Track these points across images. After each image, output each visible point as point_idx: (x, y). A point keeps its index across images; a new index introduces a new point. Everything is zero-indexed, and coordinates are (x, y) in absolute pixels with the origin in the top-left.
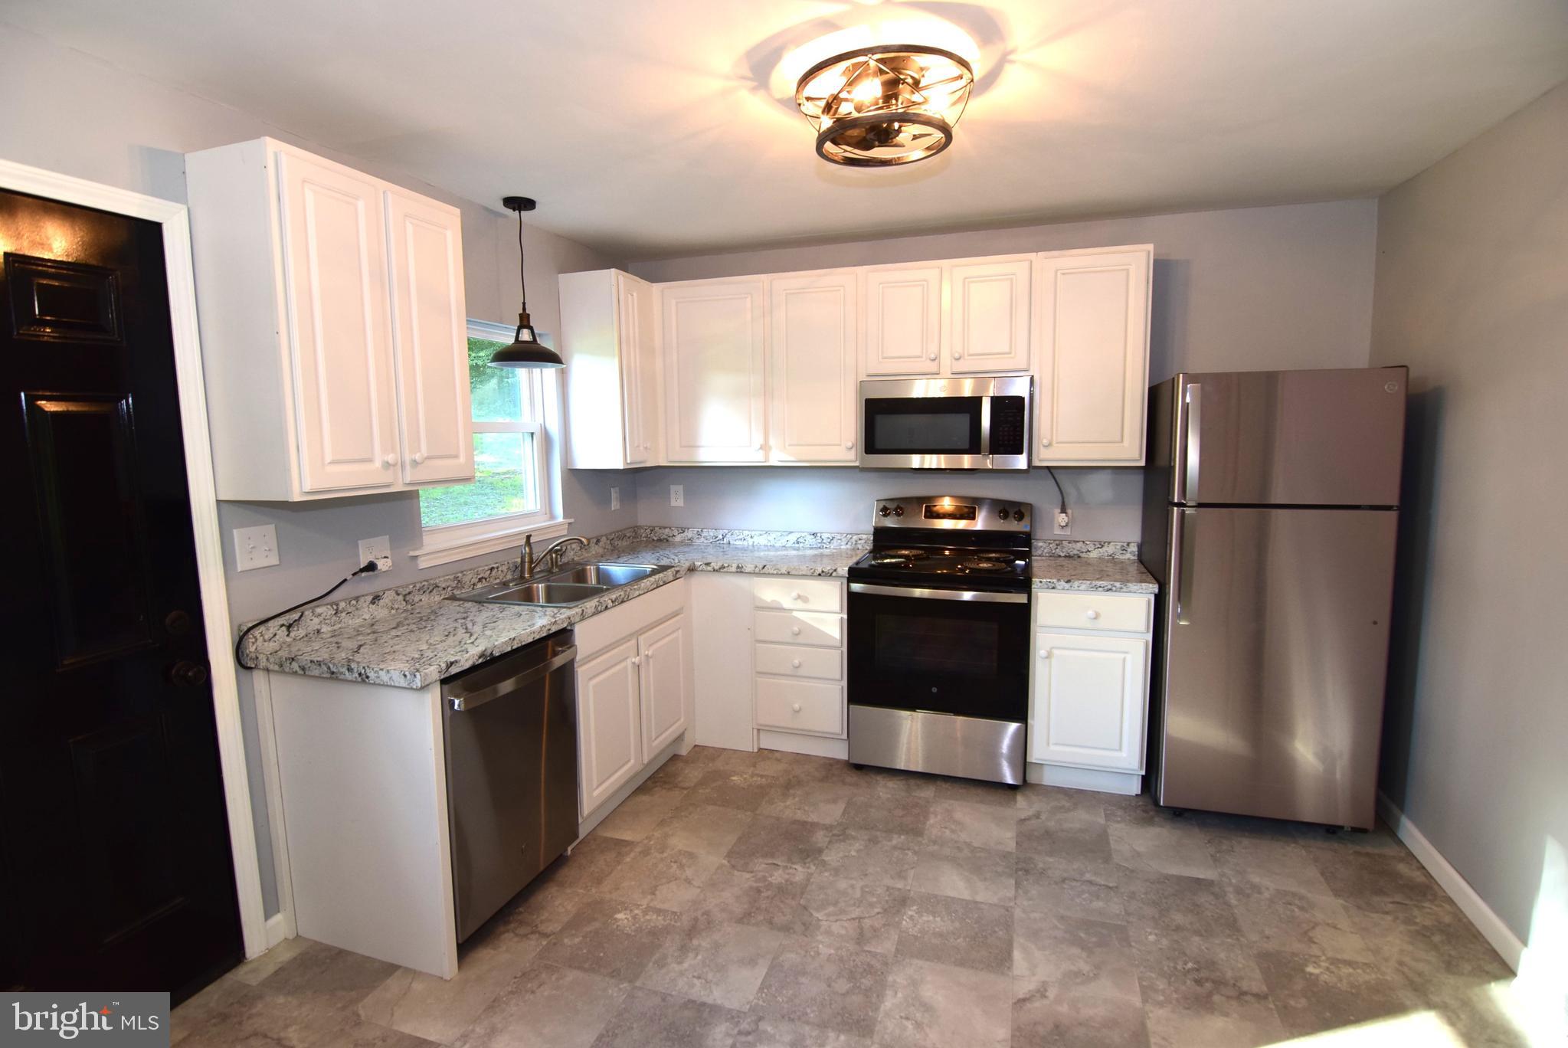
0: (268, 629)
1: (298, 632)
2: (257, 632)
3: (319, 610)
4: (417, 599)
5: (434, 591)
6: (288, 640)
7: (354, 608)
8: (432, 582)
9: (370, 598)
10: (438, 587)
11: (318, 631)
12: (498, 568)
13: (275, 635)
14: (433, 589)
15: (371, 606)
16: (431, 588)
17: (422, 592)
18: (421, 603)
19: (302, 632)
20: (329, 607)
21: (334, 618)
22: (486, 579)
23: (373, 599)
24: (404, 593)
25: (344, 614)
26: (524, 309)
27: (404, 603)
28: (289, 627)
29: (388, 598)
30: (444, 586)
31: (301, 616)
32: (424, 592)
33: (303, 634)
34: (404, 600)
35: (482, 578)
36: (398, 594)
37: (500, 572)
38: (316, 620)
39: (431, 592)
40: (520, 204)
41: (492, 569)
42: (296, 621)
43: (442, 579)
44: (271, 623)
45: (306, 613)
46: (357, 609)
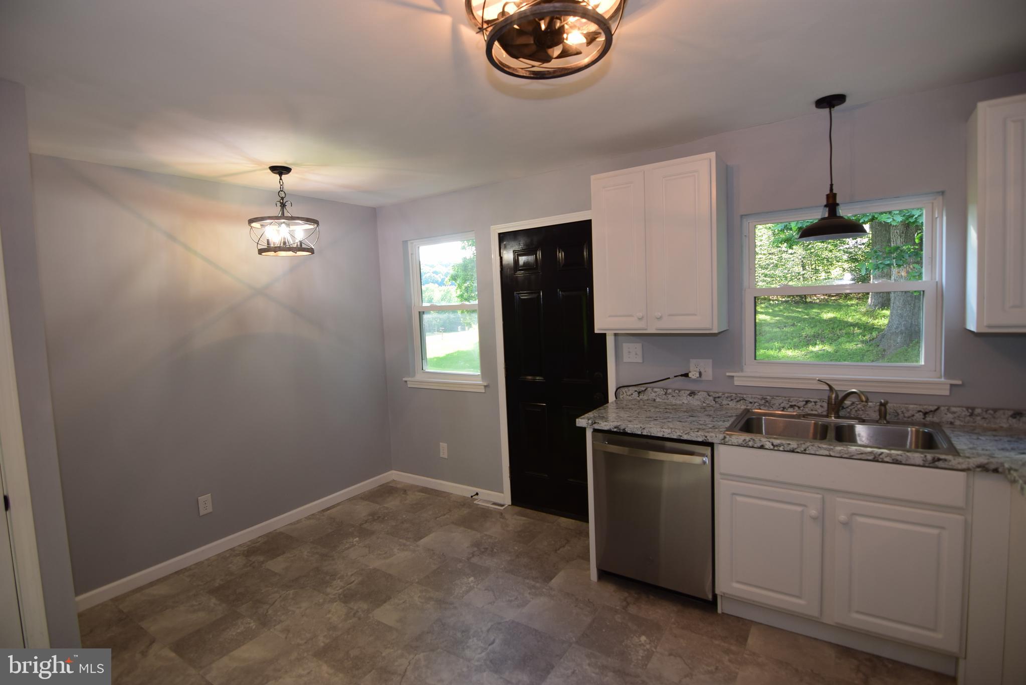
0: (629, 390)
1: (644, 397)
2: (624, 390)
3: (655, 390)
4: (725, 402)
5: (742, 402)
6: (638, 399)
7: (677, 395)
8: (739, 395)
9: (688, 392)
10: (745, 400)
11: (654, 400)
12: (815, 402)
13: (632, 394)
14: (740, 400)
15: (688, 396)
16: (738, 399)
17: (729, 399)
18: (728, 406)
19: (645, 397)
20: (662, 390)
21: (664, 396)
22: (799, 408)
23: (691, 393)
24: (714, 396)
25: (670, 396)
26: (831, 190)
27: (715, 403)
28: (639, 393)
29: (701, 395)
30: (751, 401)
31: (646, 390)
32: (732, 400)
33: (646, 398)
34: (714, 400)
35: (795, 405)
36: (710, 396)
37: (818, 406)
38: (654, 394)
39: (738, 401)
40: (830, 102)
41: (807, 402)
42: (642, 391)
43: (750, 396)
44: (630, 388)
45: (649, 389)
46: (679, 396)
